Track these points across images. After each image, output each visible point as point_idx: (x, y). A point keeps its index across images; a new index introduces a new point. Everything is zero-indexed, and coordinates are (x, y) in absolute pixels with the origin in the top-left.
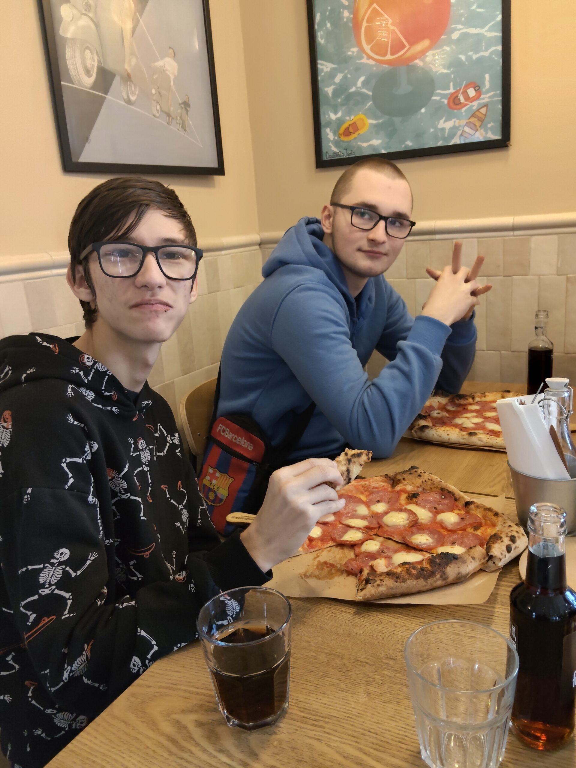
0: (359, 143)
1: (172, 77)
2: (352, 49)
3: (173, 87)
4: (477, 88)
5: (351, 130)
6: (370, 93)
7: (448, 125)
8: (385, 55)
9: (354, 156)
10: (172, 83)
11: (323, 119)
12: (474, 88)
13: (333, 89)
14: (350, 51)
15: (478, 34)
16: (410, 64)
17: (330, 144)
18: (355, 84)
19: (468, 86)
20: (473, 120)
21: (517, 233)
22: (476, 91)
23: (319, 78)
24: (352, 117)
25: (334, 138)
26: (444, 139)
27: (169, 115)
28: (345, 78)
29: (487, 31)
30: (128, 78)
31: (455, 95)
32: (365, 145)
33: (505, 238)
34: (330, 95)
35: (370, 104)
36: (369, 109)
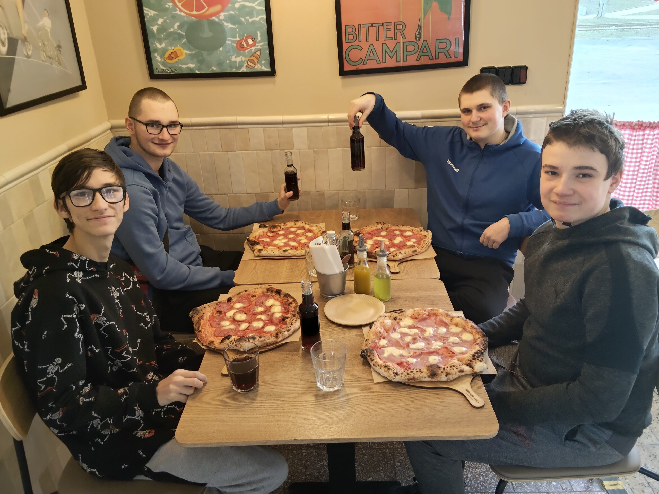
0: (180, 65)
1: (49, 30)
2: (168, 4)
3: (50, 38)
4: (253, 39)
5: (173, 56)
6: (184, 34)
7: (238, 59)
8: (192, 11)
9: (177, 73)
10: (50, 35)
11: (151, 47)
12: (252, 39)
13: (157, 28)
14: (167, 5)
15: (251, 7)
16: (210, 19)
17: (159, 64)
18: (173, 27)
19: (248, 37)
20: (252, 58)
21: (285, 125)
22: (253, 41)
23: (146, 19)
24: (173, 48)
25: (161, 60)
26: (236, 68)
27: (50, 58)
28: (165, 21)
29: (256, 5)
30: (25, 40)
31: (240, 42)
32: (184, 66)
33: (279, 128)
34: (155, 31)
35: (184, 40)
36: (184, 44)
